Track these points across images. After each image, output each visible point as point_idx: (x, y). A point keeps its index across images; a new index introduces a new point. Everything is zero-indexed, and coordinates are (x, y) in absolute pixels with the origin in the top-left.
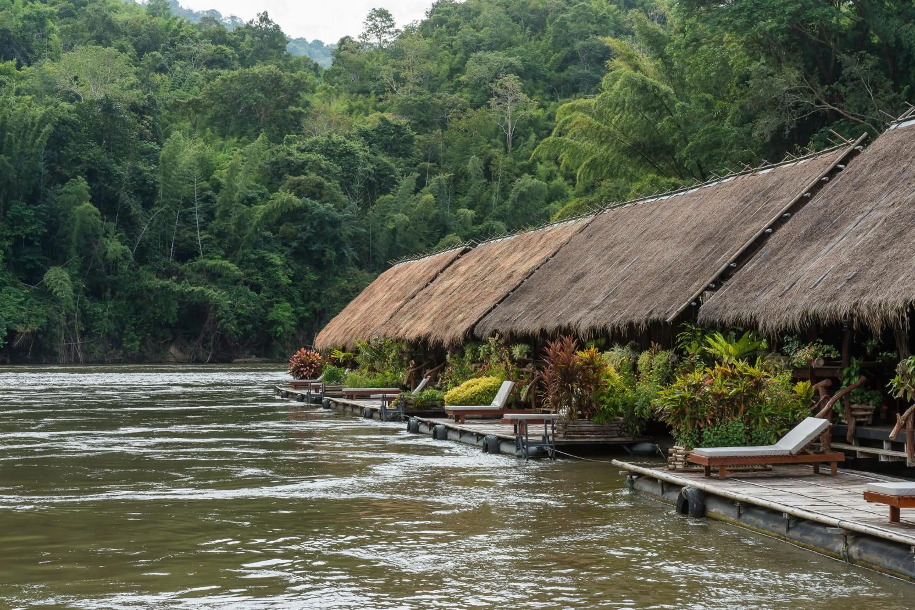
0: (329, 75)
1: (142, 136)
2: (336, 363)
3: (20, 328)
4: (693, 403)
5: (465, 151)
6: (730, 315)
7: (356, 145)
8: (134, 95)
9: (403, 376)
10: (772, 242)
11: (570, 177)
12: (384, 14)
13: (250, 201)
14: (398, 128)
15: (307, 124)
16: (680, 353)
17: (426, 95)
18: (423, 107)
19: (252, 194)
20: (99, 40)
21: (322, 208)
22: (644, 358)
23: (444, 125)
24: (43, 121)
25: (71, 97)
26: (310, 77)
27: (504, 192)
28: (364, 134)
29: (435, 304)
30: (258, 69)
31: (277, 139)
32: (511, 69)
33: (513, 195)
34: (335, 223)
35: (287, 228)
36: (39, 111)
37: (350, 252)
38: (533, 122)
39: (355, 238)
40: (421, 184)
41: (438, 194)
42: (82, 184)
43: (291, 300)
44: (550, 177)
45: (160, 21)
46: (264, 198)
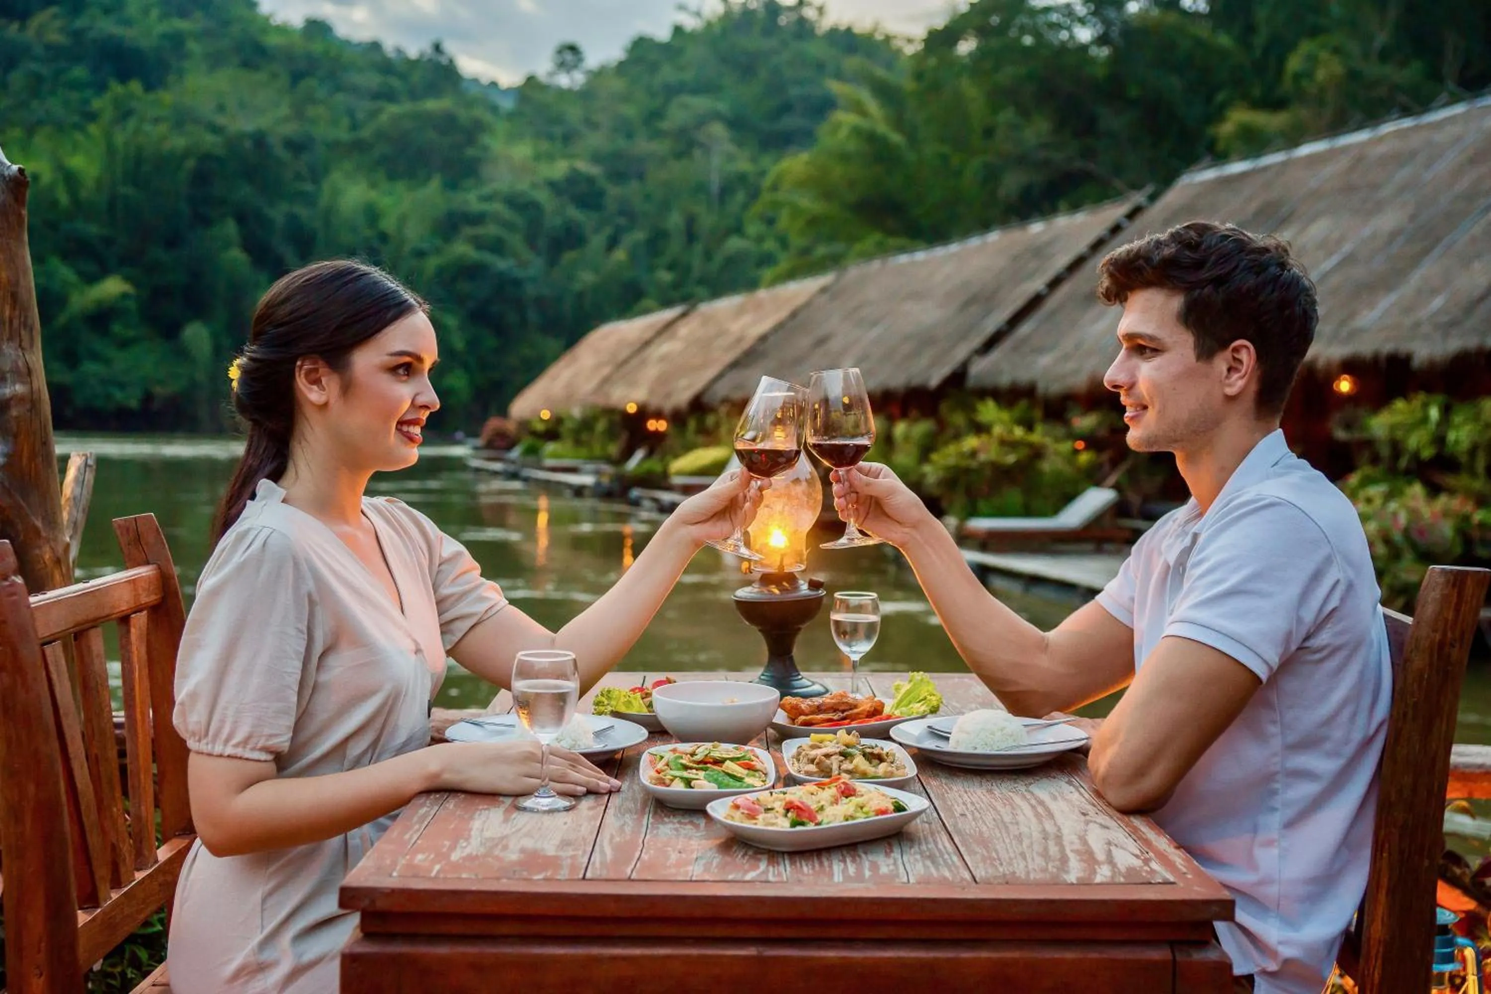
0: (511, 116)
1: (298, 177)
2: (535, 434)
3: (158, 390)
4: (967, 471)
5: (665, 206)
6: (1004, 380)
7: (543, 196)
8: (290, 129)
9: (614, 449)
10: (1051, 303)
11: (784, 243)
12: (573, 49)
13: (420, 254)
14: (590, 180)
15: (486, 171)
16: (942, 425)
17: (621, 143)
18: (617, 156)
19: (425, 246)
20: (247, 65)
21: (502, 264)
22: (900, 428)
23: (641, 177)
24: (186, 154)
25: (215, 129)
26: (488, 117)
27: (708, 256)
28: (553, 185)
29: (651, 372)
30: (432, 105)
31: (452, 185)
32: (717, 116)
33: (718, 259)
34: (517, 283)
35: (464, 287)
36: (179, 142)
37: (533, 316)
38: (742, 178)
39: (539, 302)
40: (613, 243)
41: (633, 256)
42: (231, 228)
43: (466, 367)
44: (760, 239)
45: (317, 47)
46: (438, 251)
